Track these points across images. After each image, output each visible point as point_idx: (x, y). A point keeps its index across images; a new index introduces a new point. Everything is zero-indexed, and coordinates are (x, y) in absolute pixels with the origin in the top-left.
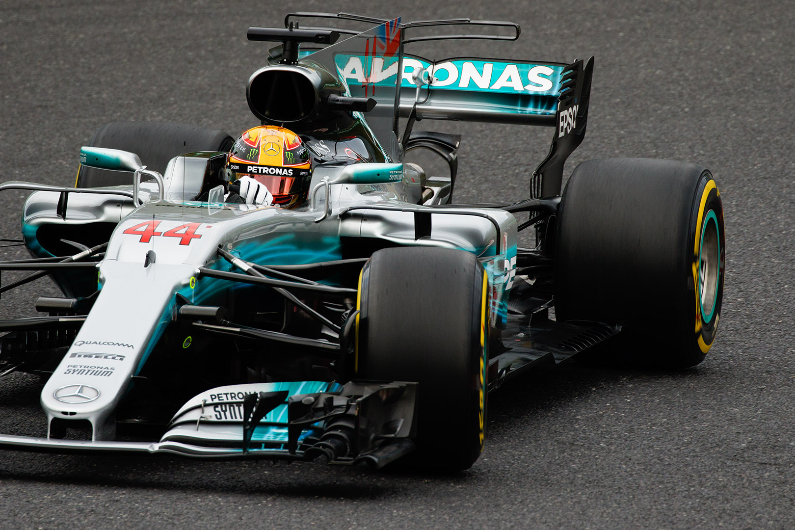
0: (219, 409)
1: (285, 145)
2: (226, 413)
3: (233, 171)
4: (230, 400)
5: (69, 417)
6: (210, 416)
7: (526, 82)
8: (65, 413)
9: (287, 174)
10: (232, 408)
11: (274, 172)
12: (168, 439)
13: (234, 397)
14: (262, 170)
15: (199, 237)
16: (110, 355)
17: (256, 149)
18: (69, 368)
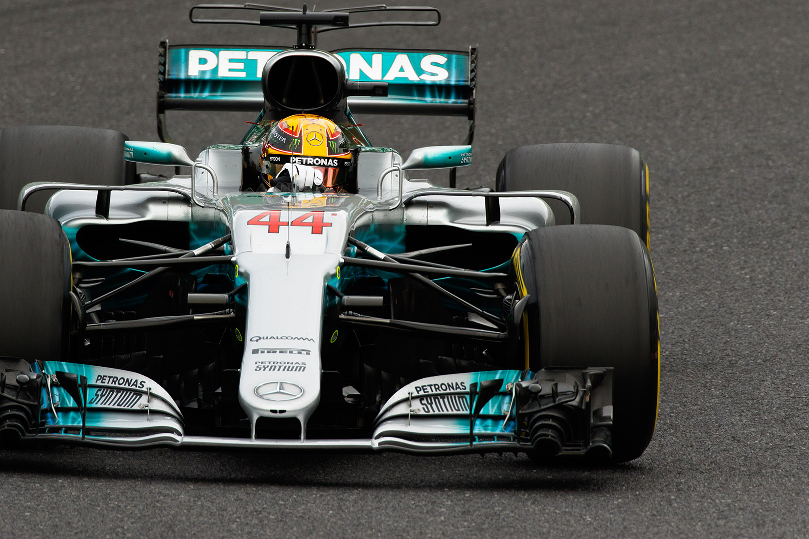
0: (424, 402)
1: (327, 134)
2: (433, 405)
3: (273, 162)
4: (435, 392)
5: (278, 415)
6: (419, 410)
7: (419, 71)
8: (274, 411)
9: (332, 164)
10: (437, 400)
11: (319, 163)
12: (382, 435)
13: (438, 388)
14: (306, 160)
15: (330, 225)
16: (296, 350)
17: (298, 138)
18: (258, 365)
